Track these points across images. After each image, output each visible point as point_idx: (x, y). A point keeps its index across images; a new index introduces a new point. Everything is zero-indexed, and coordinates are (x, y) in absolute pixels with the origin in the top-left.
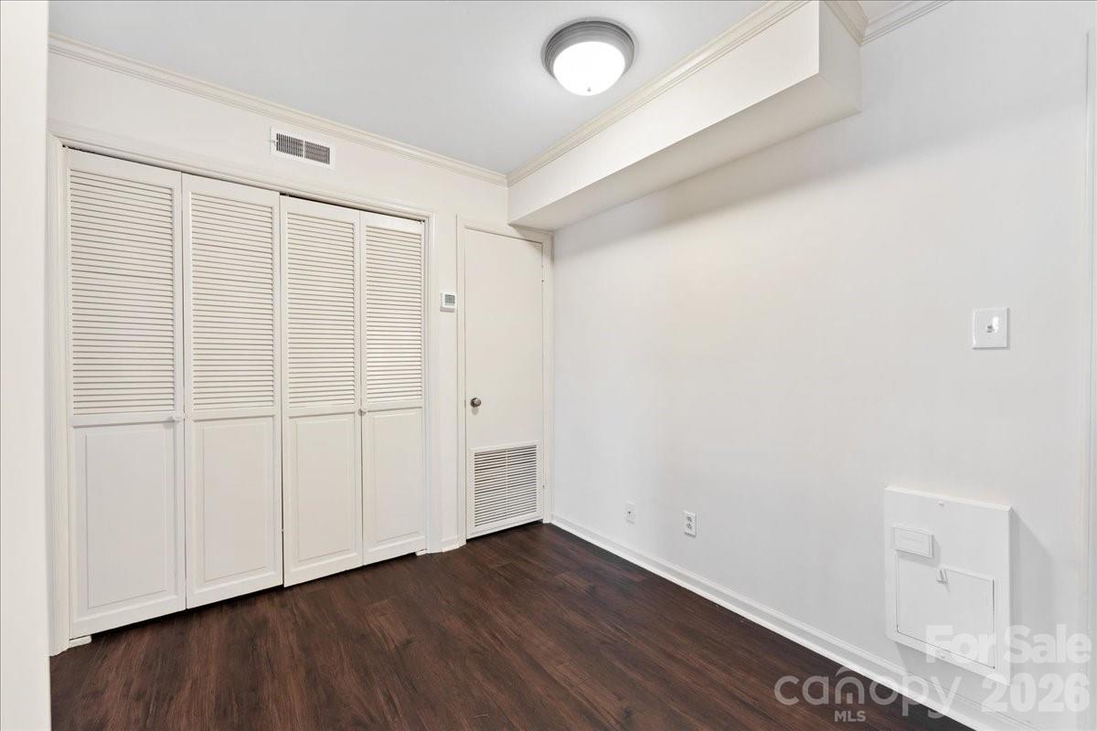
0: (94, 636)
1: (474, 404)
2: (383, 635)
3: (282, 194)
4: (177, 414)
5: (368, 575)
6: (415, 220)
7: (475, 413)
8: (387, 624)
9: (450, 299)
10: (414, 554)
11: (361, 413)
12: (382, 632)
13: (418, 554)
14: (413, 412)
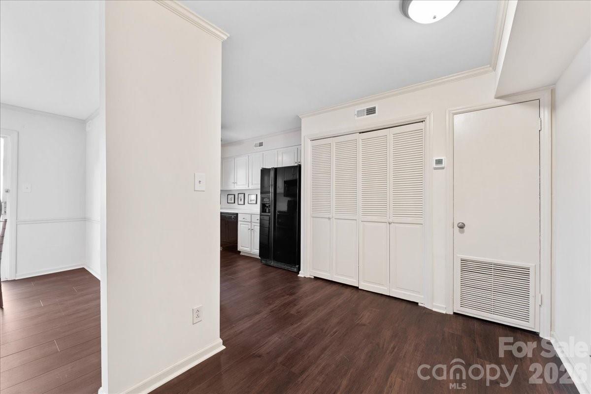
0: (315, 277)
1: (462, 227)
2: (361, 317)
3: (360, 133)
4: (331, 216)
5: (387, 300)
6: (420, 122)
7: (462, 232)
8: (367, 316)
9: (439, 162)
10: (417, 303)
11: (390, 223)
12: (363, 316)
13: (419, 304)
14: (418, 226)
